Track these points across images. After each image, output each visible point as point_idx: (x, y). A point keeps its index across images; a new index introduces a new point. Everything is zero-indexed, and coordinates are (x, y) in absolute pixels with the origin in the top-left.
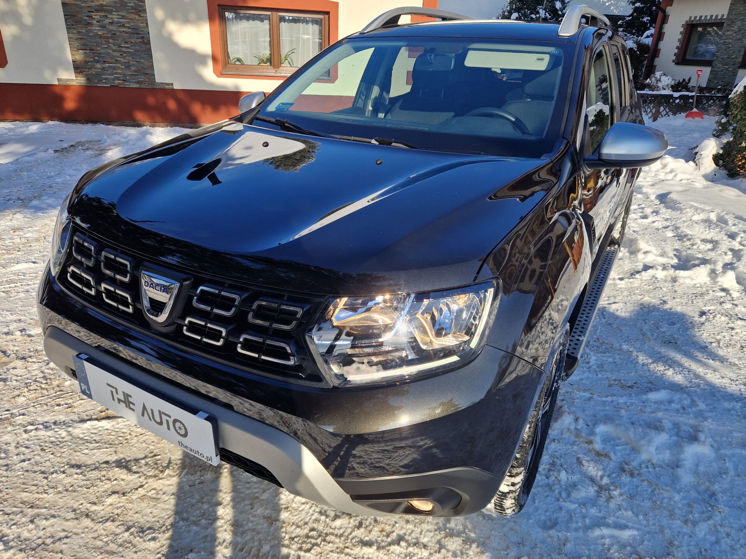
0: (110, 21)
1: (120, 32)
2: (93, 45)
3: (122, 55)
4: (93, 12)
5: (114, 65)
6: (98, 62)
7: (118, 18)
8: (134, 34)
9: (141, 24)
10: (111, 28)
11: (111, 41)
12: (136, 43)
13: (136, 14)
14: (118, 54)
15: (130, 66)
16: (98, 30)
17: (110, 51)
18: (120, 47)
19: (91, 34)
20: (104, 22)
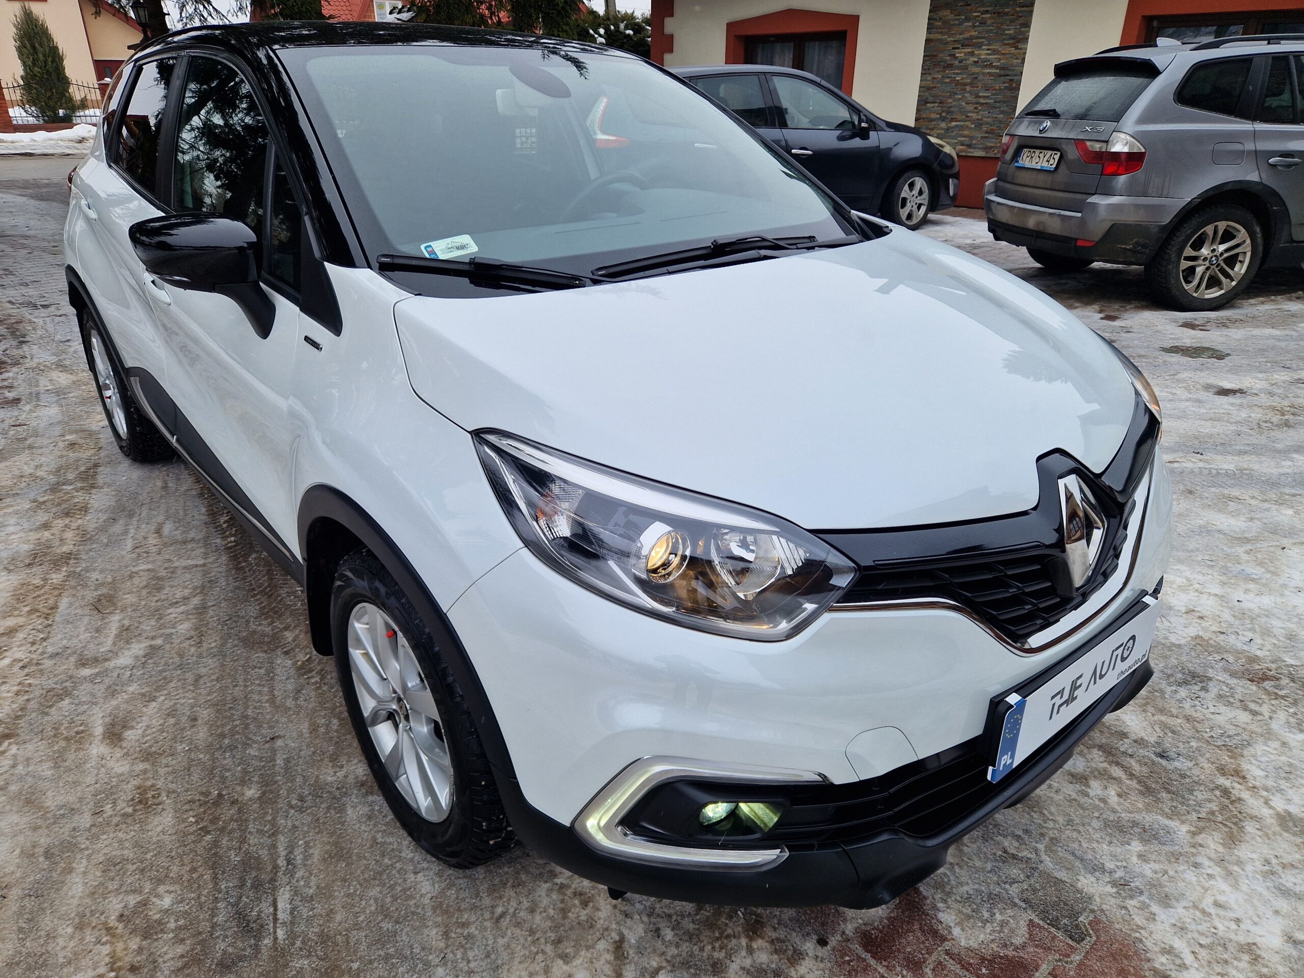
0: (976, 59)
1: (984, 74)
2: (944, 97)
3: (976, 108)
4: (958, 48)
5: (962, 123)
6: (943, 119)
7: (987, 54)
8: (1001, 76)
9: (1015, 61)
10: (976, 70)
11: (968, 88)
12: (1000, 89)
13: (1012, 46)
14: (970, 108)
15: (982, 124)
16: (957, 74)
17: (963, 103)
18: (978, 97)
19: (947, 80)
20: (968, 62)
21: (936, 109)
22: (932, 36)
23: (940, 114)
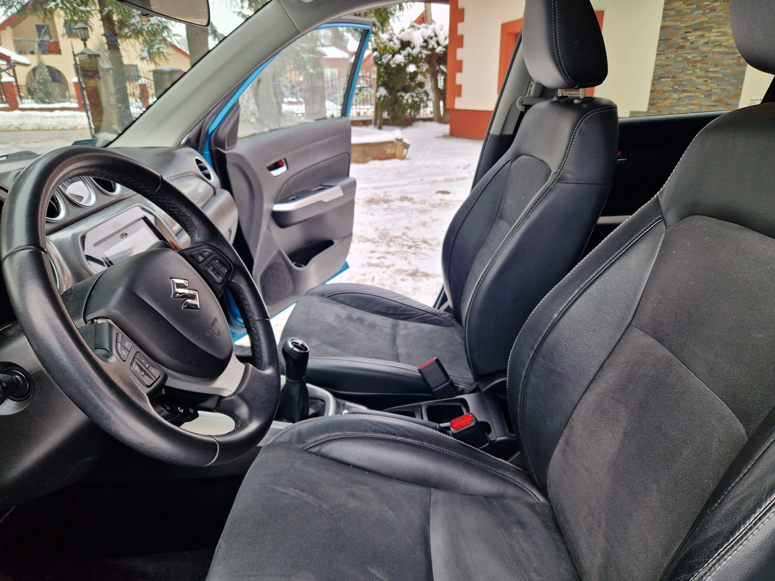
0: (706, 41)
1: (714, 53)
2: (676, 72)
3: (706, 81)
4: (690, 32)
5: (693, 94)
6: (675, 91)
7: (717, 36)
8: (730, 54)
10: (706, 49)
11: (699, 65)
14: (701, 81)
15: (711, 95)
16: (689, 53)
17: (694, 78)
18: (707, 71)
19: (680, 59)
20: (699, 43)
21: (669, 83)
22: (666, 24)
23: (673, 87)
